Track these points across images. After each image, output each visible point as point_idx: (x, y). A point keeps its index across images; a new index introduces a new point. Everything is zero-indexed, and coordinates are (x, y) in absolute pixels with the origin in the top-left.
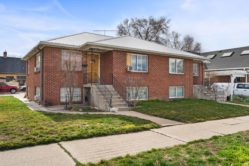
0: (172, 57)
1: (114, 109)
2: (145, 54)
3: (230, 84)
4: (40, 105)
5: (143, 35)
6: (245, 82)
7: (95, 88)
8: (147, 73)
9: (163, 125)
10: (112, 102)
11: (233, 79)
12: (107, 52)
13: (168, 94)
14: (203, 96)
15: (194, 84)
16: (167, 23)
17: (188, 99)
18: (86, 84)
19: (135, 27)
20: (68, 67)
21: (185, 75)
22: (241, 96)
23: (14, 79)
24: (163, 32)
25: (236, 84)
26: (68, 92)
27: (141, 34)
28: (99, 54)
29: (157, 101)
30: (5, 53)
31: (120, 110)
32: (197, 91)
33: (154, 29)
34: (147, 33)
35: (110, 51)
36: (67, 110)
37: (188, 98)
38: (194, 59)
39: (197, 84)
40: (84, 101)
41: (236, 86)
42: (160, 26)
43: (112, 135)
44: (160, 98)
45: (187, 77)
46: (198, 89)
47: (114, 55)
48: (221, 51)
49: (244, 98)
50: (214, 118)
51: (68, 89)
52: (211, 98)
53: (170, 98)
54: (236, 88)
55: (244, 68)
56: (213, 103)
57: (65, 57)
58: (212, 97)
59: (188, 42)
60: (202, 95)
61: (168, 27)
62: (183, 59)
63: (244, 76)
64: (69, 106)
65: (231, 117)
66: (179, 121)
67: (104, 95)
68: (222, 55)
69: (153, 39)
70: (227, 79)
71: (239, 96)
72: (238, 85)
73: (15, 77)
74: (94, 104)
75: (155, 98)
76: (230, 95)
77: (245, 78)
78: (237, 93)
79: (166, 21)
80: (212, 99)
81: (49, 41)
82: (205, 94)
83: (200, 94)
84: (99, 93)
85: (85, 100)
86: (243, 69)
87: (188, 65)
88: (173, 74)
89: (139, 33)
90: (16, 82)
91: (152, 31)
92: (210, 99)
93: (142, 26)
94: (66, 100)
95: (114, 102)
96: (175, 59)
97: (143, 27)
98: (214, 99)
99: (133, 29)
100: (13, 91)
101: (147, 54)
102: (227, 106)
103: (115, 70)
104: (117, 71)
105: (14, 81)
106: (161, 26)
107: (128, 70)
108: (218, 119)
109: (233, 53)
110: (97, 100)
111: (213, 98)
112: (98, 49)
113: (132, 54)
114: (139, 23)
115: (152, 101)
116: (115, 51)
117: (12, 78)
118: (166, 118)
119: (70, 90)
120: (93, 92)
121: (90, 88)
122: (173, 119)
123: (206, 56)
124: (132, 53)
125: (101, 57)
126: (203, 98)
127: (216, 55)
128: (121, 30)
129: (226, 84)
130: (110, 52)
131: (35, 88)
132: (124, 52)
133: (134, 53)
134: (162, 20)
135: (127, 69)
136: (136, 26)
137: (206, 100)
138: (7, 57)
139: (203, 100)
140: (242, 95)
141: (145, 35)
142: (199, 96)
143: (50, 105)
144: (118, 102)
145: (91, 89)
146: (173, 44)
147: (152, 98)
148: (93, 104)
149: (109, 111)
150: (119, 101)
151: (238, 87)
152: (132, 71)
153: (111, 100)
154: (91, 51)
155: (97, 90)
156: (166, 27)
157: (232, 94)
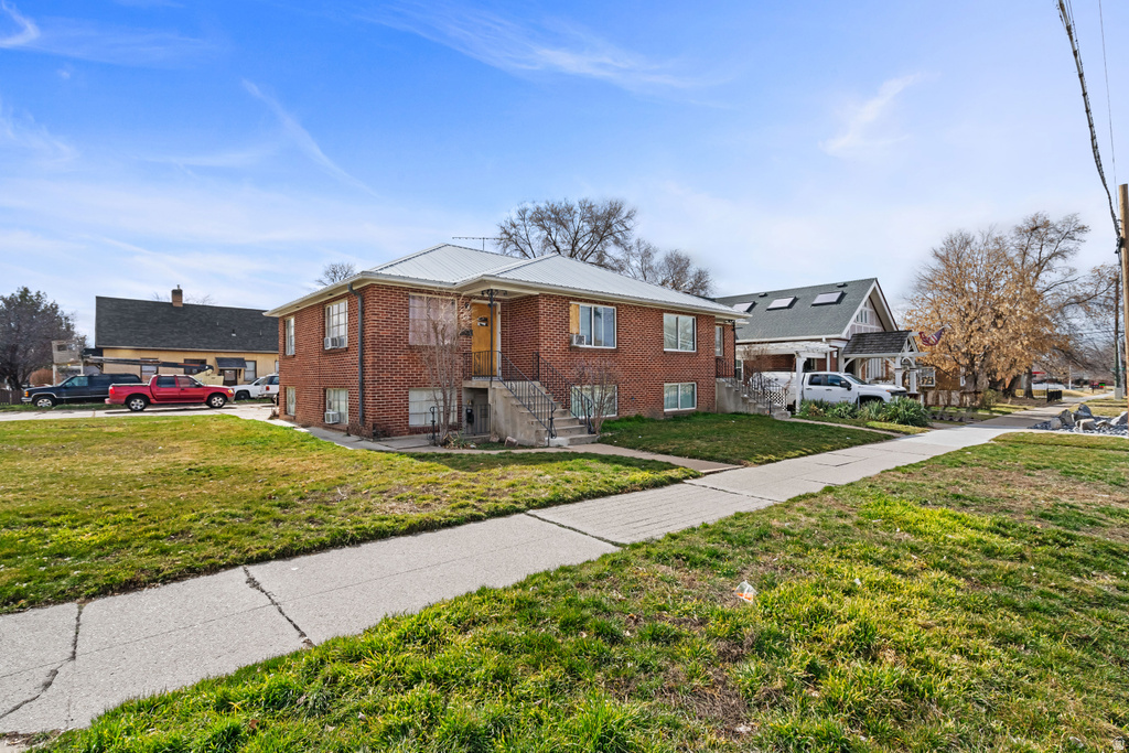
0: (669, 312)
1: (558, 440)
2: (612, 304)
3: (794, 374)
4: (348, 435)
5: (563, 247)
6: (825, 370)
7: (501, 390)
8: (616, 351)
9: (704, 471)
10: (555, 424)
11: (800, 363)
12: (522, 298)
13: (661, 401)
14: (740, 404)
15: (717, 377)
16: (627, 217)
17: (705, 414)
18: (470, 379)
19: (544, 228)
20: (440, 337)
21: (697, 354)
22: (820, 404)
23: (211, 367)
24: (617, 242)
25: (808, 375)
26: (436, 400)
27: (559, 244)
28: (499, 304)
29: (639, 418)
30: (177, 293)
31: (573, 442)
32: (725, 393)
33: (593, 231)
34: (574, 243)
35: (531, 296)
36: (435, 445)
37: (705, 410)
38: (717, 316)
39: (723, 376)
40: (464, 424)
41: (807, 380)
42: (609, 226)
43: (616, 493)
44: (645, 413)
45: (703, 358)
46: (728, 388)
47: (542, 305)
48: (766, 295)
49: (827, 407)
50: (793, 454)
51: (439, 395)
52: (759, 409)
53: (666, 410)
54: (807, 386)
55: (824, 337)
56: (764, 420)
57: (418, 310)
58: (761, 406)
59: (676, 266)
60: (736, 404)
61: (627, 229)
62: (694, 315)
63: (823, 357)
64: (442, 435)
65: (824, 451)
66: (726, 461)
67: (529, 407)
68: (769, 304)
69: (591, 259)
70: (787, 362)
71: (816, 403)
72: (813, 376)
73: (211, 360)
74: (499, 429)
75: (633, 413)
76: (795, 402)
77: (825, 360)
78: (809, 396)
79: (624, 214)
80: (761, 412)
81: (383, 272)
82: (744, 400)
83: (732, 400)
84: (514, 402)
85: (468, 422)
86: (820, 340)
87: (704, 330)
88: (672, 353)
89: (554, 243)
90: (216, 376)
91: (587, 239)
92: (756, 412)
93: (562, 224)
94: (434, 422)
95: (559, 424)
96: (676, 316)
97: (565, 226)
98: (767, 412)
99: (538, 233)
100: (217, 401)
101: (616, 305)
102: (801, 427)
103: (544, 345)
104: (548, 347)
105: (209, 371)
106: (611, 225)
107: (574, 344)
108: (802, 455)
109: (795, 300)
110: (507, 421)
111: (764, 410)
112: (506, 293)
113: (581, 304)
114: (553, 216)
115: (629, 419)
116: (545, 296)
117: (201, 366)
118: (694, 457)
119: (445, 396)
120: (494, 401)
121: (485, 391)
122: (710, 459)
123: (731, 306)
124: (581, 300)
125: (502, 313)
126: (740, 410)
127: (754, 304)
128: (505, 232)
129: (783, 376)
130: (530, 302)
131: (325, 391)
132: (564, 298)
133: (586, 301)
134: (613, 211)
135: (571, 342)
136: (547, 223)
137: (748, 415)
138: (184, 305)
139: (740, 414)
140: (821, 401)
141: (570, 247)
142: (731, 407)
143: (386, 436)
144: (562, 424)
145: (490, 392)
146: (639, 274)
147: (626, 413)
148: (494, 429)
149: (548, 447)
150: (565, 421)
151: (811, 383)
152: (581, 346)
153: (551, 419)
154: (486, 295)
155: (506, 393)
156: (623, 229)
157: (798, 399)
